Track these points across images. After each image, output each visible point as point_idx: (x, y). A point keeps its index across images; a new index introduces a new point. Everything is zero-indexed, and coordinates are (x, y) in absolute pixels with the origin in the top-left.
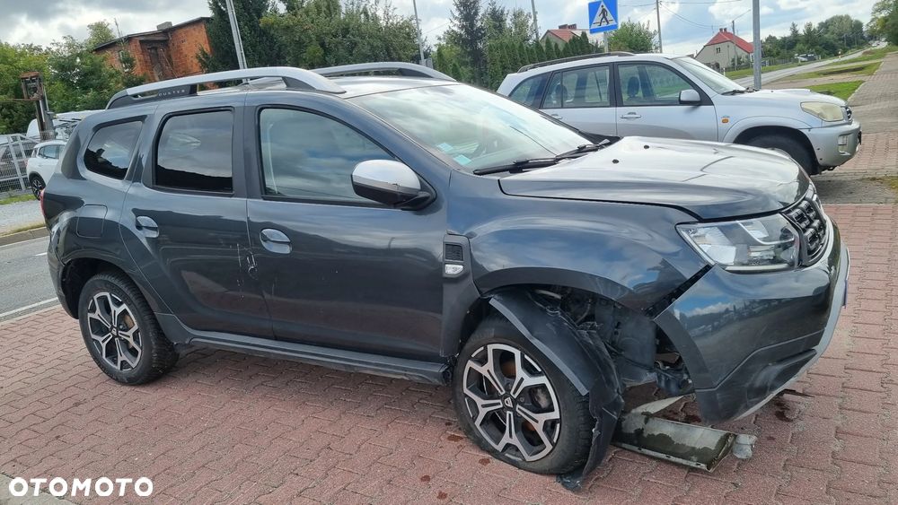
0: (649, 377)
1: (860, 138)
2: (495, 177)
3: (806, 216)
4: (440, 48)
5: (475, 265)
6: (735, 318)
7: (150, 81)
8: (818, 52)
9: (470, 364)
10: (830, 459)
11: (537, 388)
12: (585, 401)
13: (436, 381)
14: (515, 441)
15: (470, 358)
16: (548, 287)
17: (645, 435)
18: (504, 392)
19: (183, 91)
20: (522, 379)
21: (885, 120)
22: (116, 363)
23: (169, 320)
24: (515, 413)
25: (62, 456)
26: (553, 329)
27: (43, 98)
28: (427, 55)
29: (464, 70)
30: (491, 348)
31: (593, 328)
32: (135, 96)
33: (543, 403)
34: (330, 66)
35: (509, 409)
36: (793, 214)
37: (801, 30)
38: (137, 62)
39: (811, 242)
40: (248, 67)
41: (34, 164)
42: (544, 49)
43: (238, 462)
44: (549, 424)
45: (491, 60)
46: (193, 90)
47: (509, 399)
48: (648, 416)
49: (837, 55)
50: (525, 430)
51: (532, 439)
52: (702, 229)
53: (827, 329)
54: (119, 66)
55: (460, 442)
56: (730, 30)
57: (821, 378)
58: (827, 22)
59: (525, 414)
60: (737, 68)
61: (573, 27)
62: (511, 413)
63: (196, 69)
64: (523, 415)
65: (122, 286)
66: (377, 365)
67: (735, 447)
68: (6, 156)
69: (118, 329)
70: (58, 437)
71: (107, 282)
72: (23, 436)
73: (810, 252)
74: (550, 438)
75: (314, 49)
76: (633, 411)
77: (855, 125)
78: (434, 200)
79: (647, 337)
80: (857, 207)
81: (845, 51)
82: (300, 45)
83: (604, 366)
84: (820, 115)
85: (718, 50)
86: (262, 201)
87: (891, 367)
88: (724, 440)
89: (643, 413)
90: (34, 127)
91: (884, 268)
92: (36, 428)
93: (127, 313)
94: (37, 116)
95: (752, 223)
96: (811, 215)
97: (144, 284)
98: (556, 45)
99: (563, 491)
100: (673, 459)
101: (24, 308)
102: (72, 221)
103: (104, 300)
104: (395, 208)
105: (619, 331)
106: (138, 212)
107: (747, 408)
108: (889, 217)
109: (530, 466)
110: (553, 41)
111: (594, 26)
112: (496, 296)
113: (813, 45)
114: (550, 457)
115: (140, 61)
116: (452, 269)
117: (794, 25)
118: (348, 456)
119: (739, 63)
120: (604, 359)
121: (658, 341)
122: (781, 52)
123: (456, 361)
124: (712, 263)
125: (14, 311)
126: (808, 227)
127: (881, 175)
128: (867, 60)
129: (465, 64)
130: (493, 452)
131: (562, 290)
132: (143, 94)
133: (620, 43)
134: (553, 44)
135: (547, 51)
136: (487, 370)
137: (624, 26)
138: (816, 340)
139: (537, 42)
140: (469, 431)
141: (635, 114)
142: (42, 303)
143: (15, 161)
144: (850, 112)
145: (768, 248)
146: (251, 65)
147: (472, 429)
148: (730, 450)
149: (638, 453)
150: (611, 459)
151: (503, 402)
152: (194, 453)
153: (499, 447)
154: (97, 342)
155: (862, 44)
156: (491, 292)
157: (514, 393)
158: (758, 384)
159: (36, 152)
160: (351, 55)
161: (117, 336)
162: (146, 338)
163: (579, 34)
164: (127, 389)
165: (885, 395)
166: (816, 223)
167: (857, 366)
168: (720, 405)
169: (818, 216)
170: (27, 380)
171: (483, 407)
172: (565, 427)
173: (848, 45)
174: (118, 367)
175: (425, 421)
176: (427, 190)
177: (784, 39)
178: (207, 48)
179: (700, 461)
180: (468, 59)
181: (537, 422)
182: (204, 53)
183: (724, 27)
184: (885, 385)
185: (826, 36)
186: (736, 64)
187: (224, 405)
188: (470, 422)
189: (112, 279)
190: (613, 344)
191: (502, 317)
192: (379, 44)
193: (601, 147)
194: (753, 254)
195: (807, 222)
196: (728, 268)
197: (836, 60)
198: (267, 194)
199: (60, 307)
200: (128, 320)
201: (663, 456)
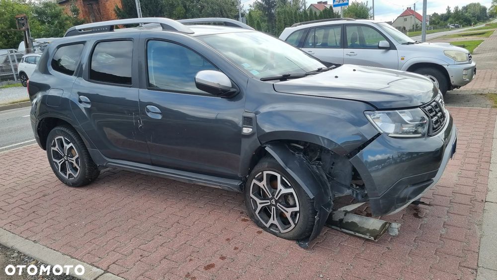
0: (348, 192)
1: (475, 71)
2: (271, 82)
3: (433, 110)
4: (251, 11)
5: (258, 128)
6: (393, 162)
7: (88, 23)
8: (461, 23)
9: (254, 181)
10: (439, 238)
11: (288, 195)
12: (312, 202)
13: (236, 190)
14: (276, 222)
15: (254, 178)
16: (297, 142)
17: (344, 222)
18: (271, 196)
19: (106, 29)
20: (281, 190)
21: (491, 62)
22: (66, 175)
23: (95, 153)
24: (277, 208)
25: (36, 222)
26: (298, 164)
27: (28, 29)
28: (243, 15)
29: (263, 25)
30: (265, 173)
31: (320, 165)
32: (80, 30)
33: (291, 203)
34: (189, 19)
35: (274, 205)
36: (427, 108)
37: (452, 11)
38: (80, 11)
39: (435, 124)
40: (143, 17)
41: (22, 66)
42: (309, 14)
43: (130, 228)
44: (294, 214)
45: (279, 19)
46: (111, 28)
47: (273, 200)
48: (346, 212)
49: (471, 25)
50: (281, 216)
51: (285, 222)
52: (378, 114)
53: (440, 169)
54: (70, 14)
55: (247, 222)
56: (412, 9)
57: (439, 197)
58: (467, 6)
59: (282, 208)
60: (415, 30)
61: (326, 3)
62: (275, 208)
63: (113, 17)
64: (280, 209)
65: (70, 133)
66: (205, 180)
67: (390, 229)
68: (6, 61)
69: (67, 156)
70: (34, 212)
71: (62, 131)
72: (15, 211)
73: (434, 129)
74: (294, 221)
75: (180, 9)
76: (339, 210)
77: (473, 64)
78: (239, 93)
79: (348, 171)
80: (470, 109)
81: (475, 24)
82: (173, 6)
83: (324, 184)
84: (454, 58)
85: (406, 20)
86: (147, 90)
87: (477, 193)
88: (384, 226)
89: (344, 211)
90: (22, 46)
91: (480, 141)
92: (22, 207)
93: (73, 148)
94: (24, 39)
95: (404, 112)
96: (437, 110)
97: (82, 133)
98: (315, 13)
99: (299, 248)
100: (357, 234)
101: (16, 145)
102: (44, 97)
103: (60, 141)
104: (217, 96)
105: (333, 167)
106: (80, 94)
107: (396, 208)
108: (487, 115)
109: (283, 235)
110: (314, 10)
111: (335, 3)
112: (269, 146)
113: (458, 19)
114: (293, 231)
115: (82, 11)
116: (247, 130)
117: (448, 7)
118: (188, 227)
119: (417, 27)
120: (324, 181)
121: (353, 173)
122: (440, 22)
123: (247, 179)
124: (382, 132)
125: (10, 146)
126: (434, 116)
127: (486, 92)
128: (487, 29)
129: (265, 21)
130: (264, 228)
131: (305, 144)
132: (84, 29)
133: (351, 13)
134: (314, 12)
135: (309, 16)
136: (263, 184)
137: (353, 3)
138: (434, 175)
139: (305, 10)
140: (252, 216)
141: (354, 53)
142: (26, 142)
143: (11, 64)
144: (471, 57)
145: (412, 126)
146: (144, 16)
147: (253, 215)
148: (387, 230)
149: (340, 231)
150: (325, 234)
151: (270, 202)
152: (107, 223)
153: (268, 225)
154: (56, 163)
155: (486, 20)
156: (267, 143)
157: (276, 197)
158: (402, 196)
159: (23, 59)
160: (201, 13)
161: (67, 160)
162: (83, 163)
163: (328, 7)
164: (71, 189)
165: (471, 207)
166: (439, 114)
167: (459, 192)
168: (382, 206)
169: (441, 111)
170: (18, 182)
171: (260, 204)
172: (301, 215)
173: (477, 20)
174: (67, 177)
175: (230, 211)
176: (235, 88)
177: (442, 15)
178: (120, 6)
179: (371, 236)
180: (266, 18)
181: (287, 212)
182: (118, 9)
183: (409, 7)
184: (472, 202)
185: (466, 14)
186: (415, 28)
187: (123, 199)
188: (253, 212)
189: (65, 129)
190: (330, 174)
191: (272, 157)
192: (217, 7)
193: (331, 69)
194: (404, 129)
195: (434, 113)
196: (390, 135)
197: (470, 28)
198: (150, 87)
199: (37, 144)
200: (73, 152)
201: (352, 233)
